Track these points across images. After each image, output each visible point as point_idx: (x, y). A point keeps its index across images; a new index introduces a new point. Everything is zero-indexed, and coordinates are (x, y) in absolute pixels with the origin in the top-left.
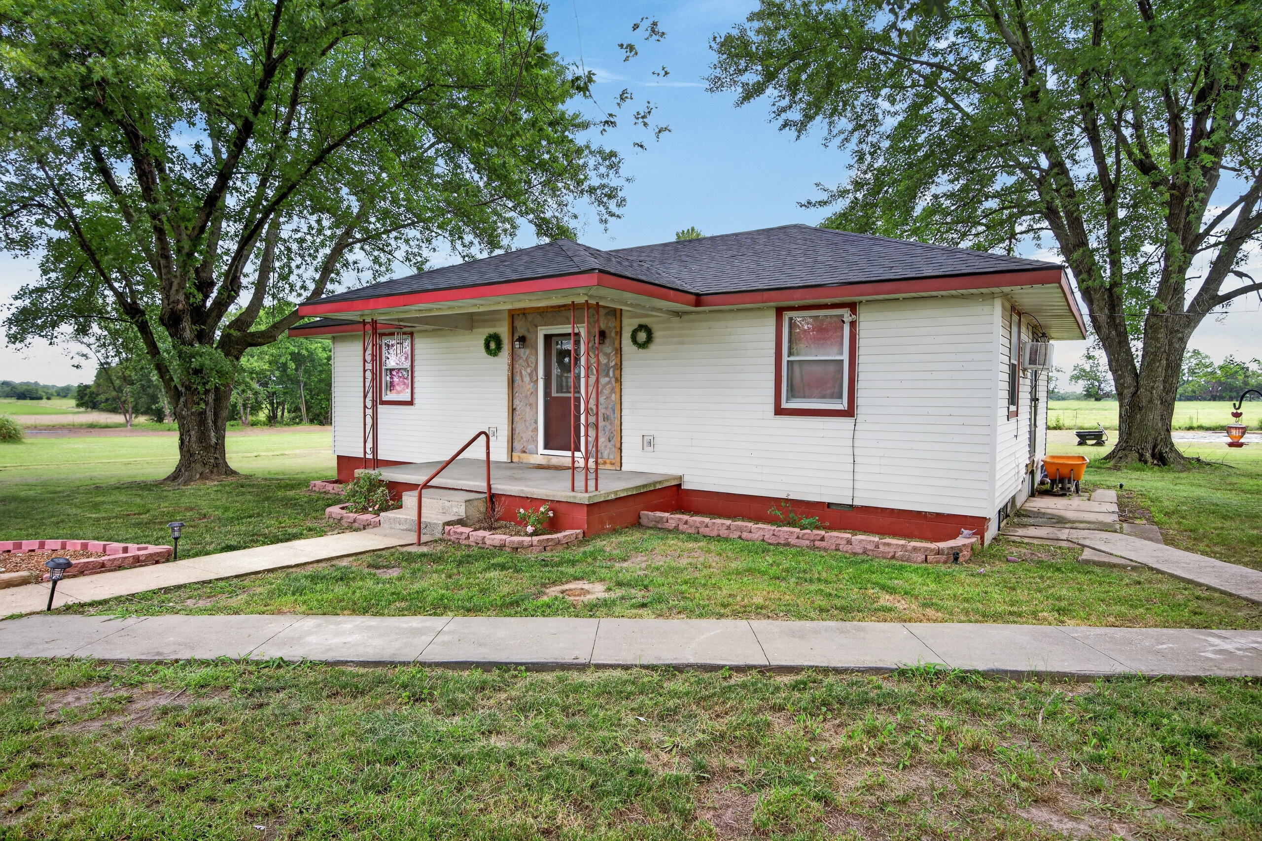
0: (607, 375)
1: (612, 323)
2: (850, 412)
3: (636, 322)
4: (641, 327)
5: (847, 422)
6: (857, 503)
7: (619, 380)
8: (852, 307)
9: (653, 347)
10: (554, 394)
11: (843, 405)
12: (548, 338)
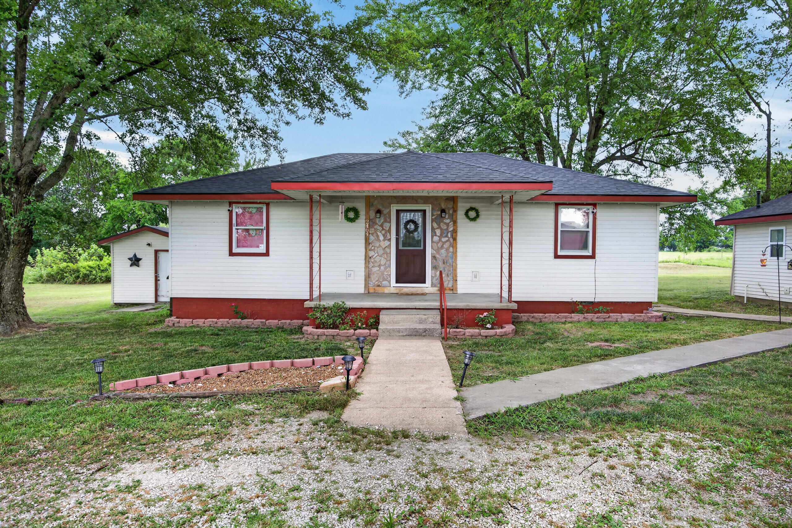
0: (447, 236)
1: (451, 205)
2: (593, 257)
3: (468, 206)
4: (472, 209)
5: (591, 261)
6: (597, 300)
7: (455, 239)
8: (595, 205)
9: (478, 220)
10: (401, 247)
11: (590, 253)
12: (398, 212)
